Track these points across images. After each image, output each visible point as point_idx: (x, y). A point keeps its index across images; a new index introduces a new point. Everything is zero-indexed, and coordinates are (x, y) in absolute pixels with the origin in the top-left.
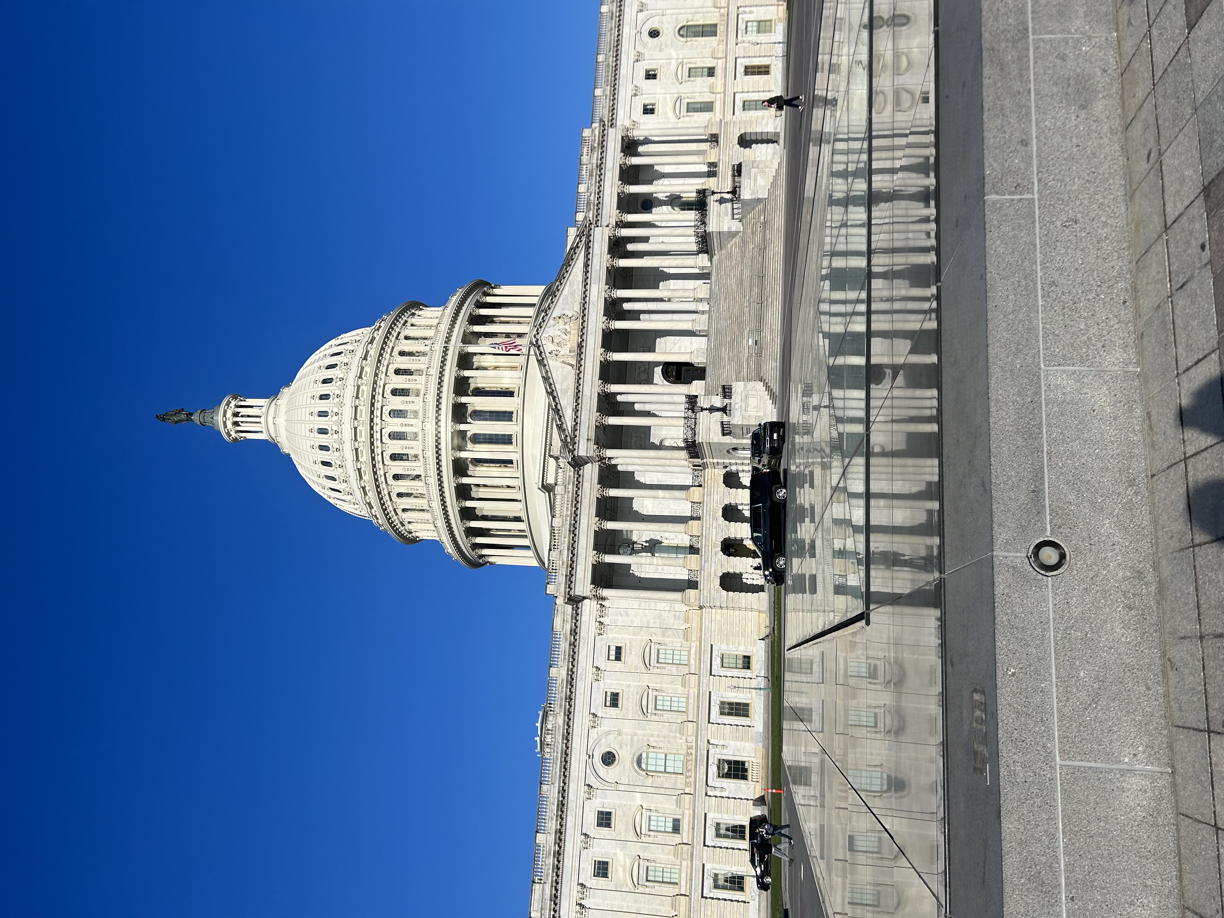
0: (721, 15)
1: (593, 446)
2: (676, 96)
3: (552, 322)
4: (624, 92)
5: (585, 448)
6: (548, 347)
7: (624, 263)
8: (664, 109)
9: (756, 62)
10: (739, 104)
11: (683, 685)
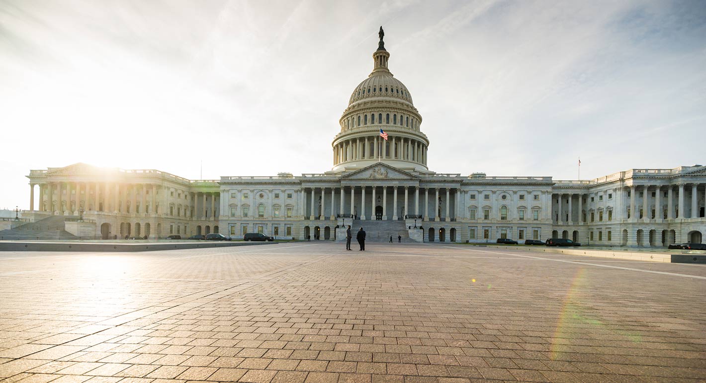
0: (510, 221)
1: (344, 185)
2: (477, 206)
3: (385, 169)
4: (480, 188)
5: (344, 183)
6: (377, 169)
7: (406, 192)
8: (473, 202)
9: (489, 234)
10: (473, 228)
11: (282, 216)
